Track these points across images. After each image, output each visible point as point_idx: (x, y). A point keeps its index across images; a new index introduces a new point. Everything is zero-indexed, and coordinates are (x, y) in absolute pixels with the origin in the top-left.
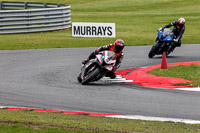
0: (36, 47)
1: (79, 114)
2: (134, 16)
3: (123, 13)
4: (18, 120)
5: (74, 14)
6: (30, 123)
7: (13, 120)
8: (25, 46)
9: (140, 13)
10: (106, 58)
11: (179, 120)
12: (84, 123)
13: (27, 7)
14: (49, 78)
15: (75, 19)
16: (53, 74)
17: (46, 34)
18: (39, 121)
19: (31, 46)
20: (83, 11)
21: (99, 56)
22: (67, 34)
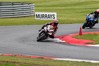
0: (17, 24)
1: (39, 58)
2: (66, 9)
3: (60, 8)
4: (8, 60)
5: (36, 8)
6: (14, 62)
7: (6, 61)
8: (12, 24)
9: (69, 8)
10: (49, 28)
11: (88, 61)
12: (41, 62)
13: (13, 5)
14: (24, 40)
15: (37, 11)
16: (25, 38)
17: (22, 18)
18: (19, 61)
19: (15, 24)
20: (41, 6)
21: (45, 28)
22: (33, 18)
